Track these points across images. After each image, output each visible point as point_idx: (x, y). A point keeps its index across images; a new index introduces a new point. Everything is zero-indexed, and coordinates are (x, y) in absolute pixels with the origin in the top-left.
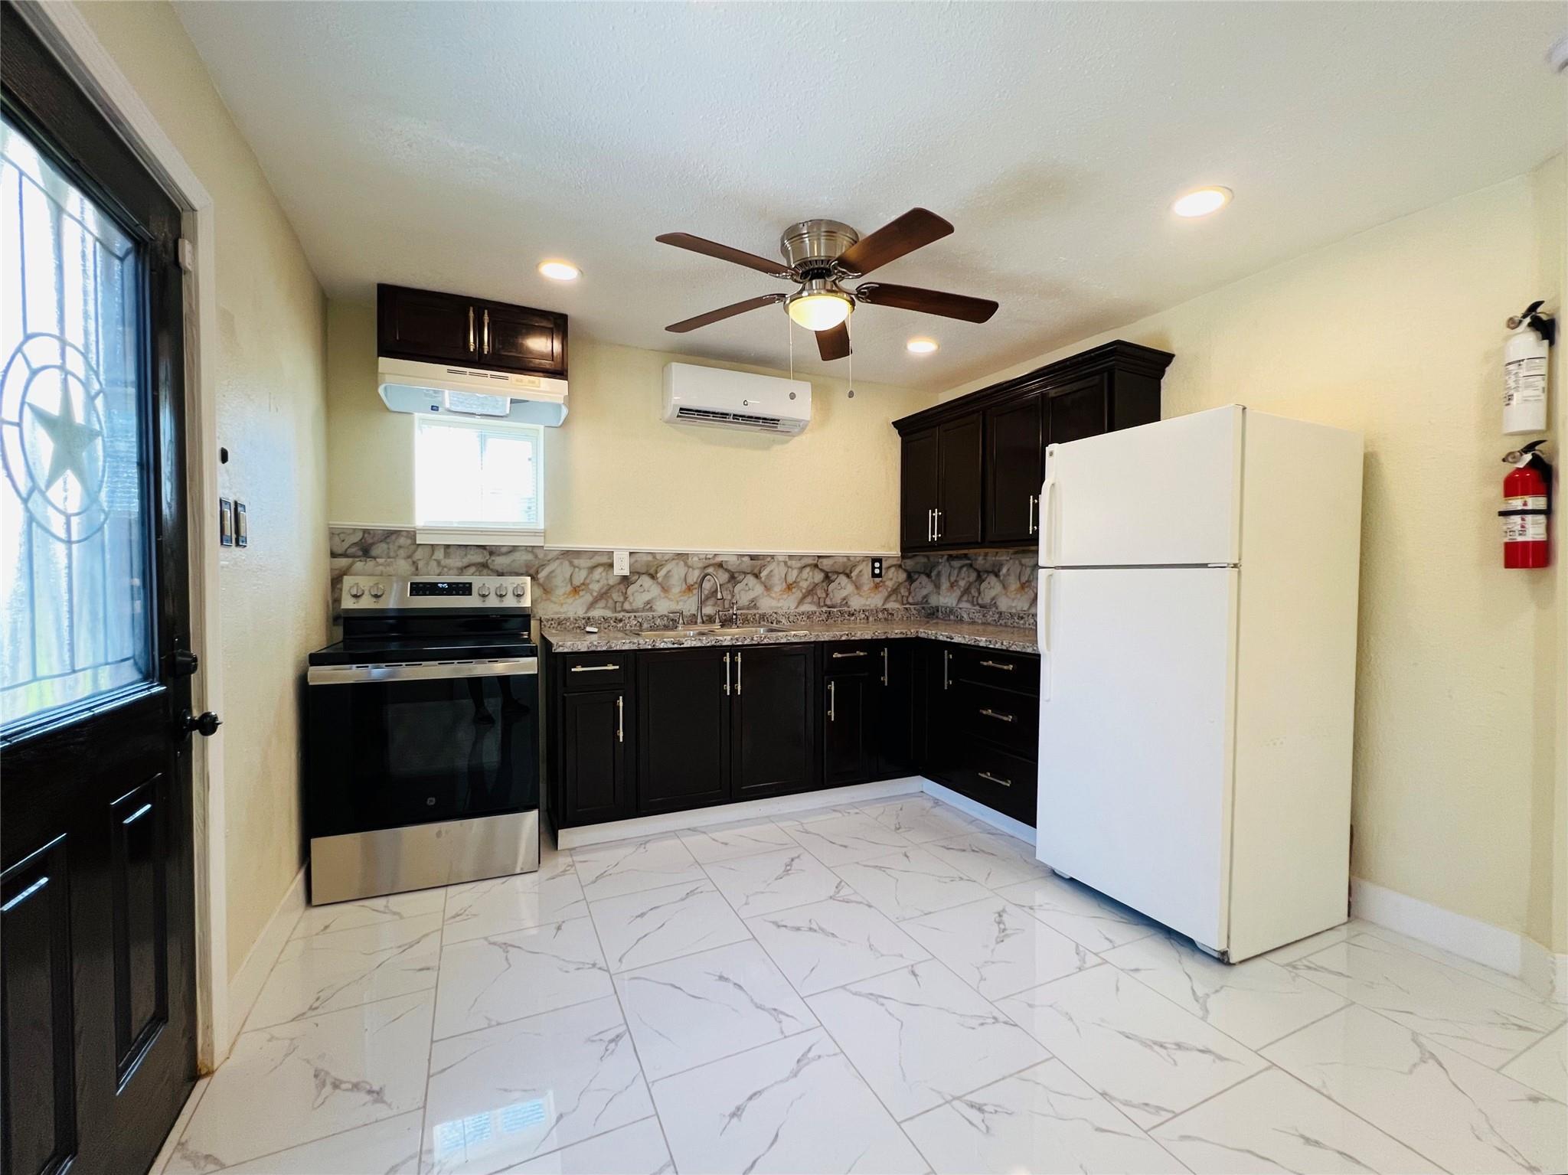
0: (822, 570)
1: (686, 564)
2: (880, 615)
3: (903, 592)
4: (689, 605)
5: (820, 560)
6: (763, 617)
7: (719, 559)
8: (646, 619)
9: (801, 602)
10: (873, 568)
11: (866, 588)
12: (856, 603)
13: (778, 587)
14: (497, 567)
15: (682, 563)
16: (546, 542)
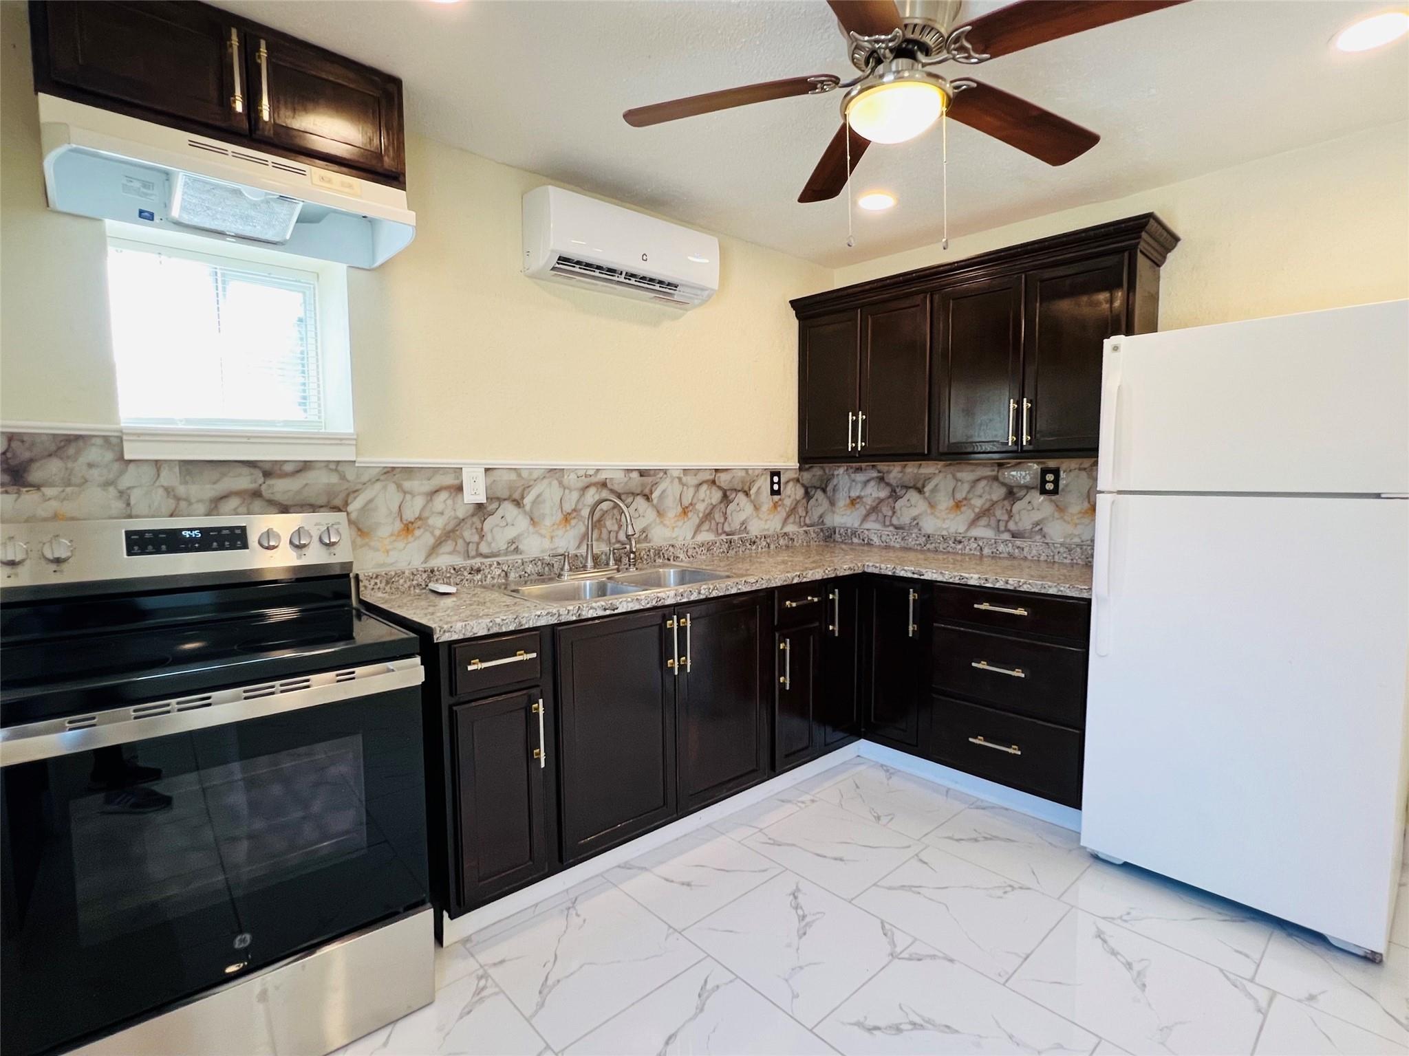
0: (720, 488)
1: (558, 483)
3: (801, 510)
4: (567, 541)
5: (718, 475)
7: (602, 476)
9: (698, 529)
10: (772, 483)
11: (765, 508)
12: (755, 528)
13: (673, 511)
14: (278, 497)
15: (555, 483)
16: (357, 454)
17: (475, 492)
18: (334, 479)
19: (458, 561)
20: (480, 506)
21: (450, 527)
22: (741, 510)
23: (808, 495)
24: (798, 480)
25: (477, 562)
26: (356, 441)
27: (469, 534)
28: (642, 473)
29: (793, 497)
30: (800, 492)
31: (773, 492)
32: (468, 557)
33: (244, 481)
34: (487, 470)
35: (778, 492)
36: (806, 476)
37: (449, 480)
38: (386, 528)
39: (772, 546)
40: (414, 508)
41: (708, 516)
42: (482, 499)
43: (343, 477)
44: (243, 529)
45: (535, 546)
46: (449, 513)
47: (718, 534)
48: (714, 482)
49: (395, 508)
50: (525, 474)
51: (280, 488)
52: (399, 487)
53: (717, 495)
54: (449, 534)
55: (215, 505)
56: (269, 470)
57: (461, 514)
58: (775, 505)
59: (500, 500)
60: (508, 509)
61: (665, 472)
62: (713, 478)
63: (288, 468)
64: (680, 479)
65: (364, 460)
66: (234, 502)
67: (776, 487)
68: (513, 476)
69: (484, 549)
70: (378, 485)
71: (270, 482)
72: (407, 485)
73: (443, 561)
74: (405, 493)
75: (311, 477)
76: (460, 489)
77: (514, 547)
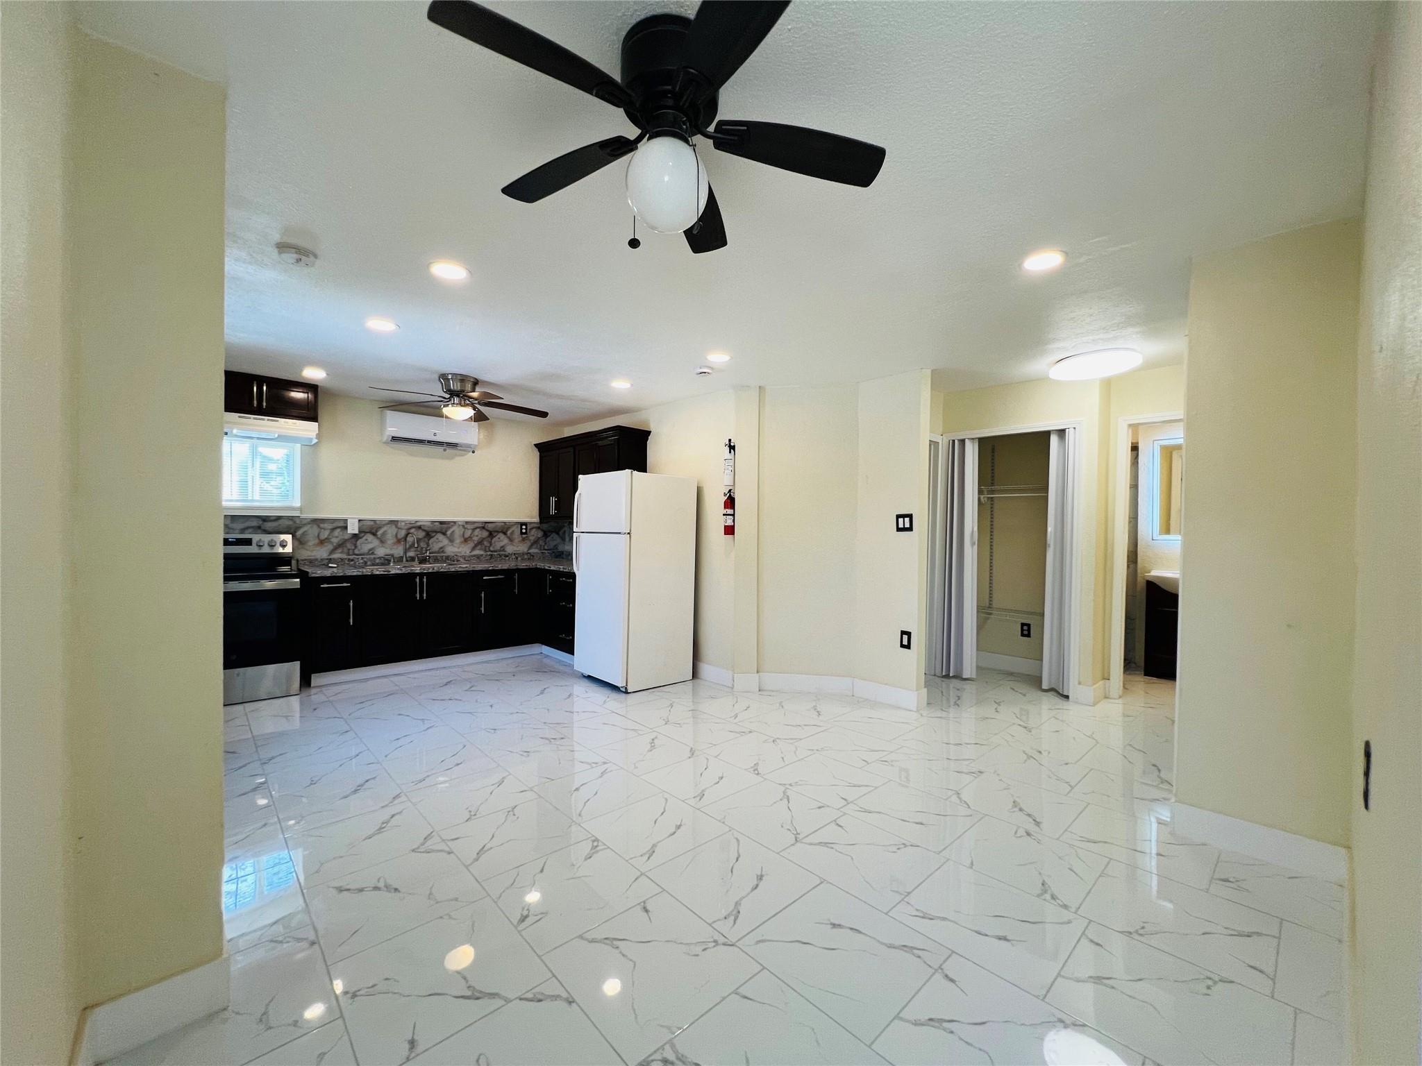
0: (488, 530)
1: (396, 527)
2: (526, 557)
3: (541, 542)
4: (398, 551)
5: (487, 524)
6: (447, 558)
7: (419, 524)
8: (370, 560)
9: (473, 549)
10: (521, 529)
11: (516, 541)
12: (510, 549)
13: (458, 540)
14: (267, 529)
15: (394, 526)
16: (301, 513)
17: (353, 528)
18: (291, 523)
19: (344, 556)
20: (355, 535)
21: (340, 543)
22: (501, 541)
23: (546, 535)
24: (539, 528)
25: (351, 557)
26: (300, 509)
27: (349, 546)
28: (441, 523)
29: (536, 535)
30: (540, 534)
31: (522, 533)
32: (349, 555)
33: (255, 523)
34: (359, 520)
35: (526, 533)
36: (545, 526)
37: (342, 524)
38: (312, 542)
39: (519, 559)
40: (325, 535)
41: (480, 543)
42: (356, 532)
43: (295, 522)
44: (251, 539)
45: (381, 552)
46: (341, 537)
47: (486, 551)
48: (483, 528)
49: (317, 535)
50: (378, 522)
51: (269, 525)
52: (319, 526)
53: (485, 534)
54: (340, 545)
55: (243, 531)
56: (265, 519)
57: (346, 537)
58: (524, 540)
59: (366, 533)
60: (370, 537)
61: (455, 522)
62: (484, 526)
63: (272, 518)
64: (463, 526)
65: (303, 516)
66: (250, 530)
67: (524, 531)
68: (372, 523)
69: (356, 552)
70: (309, 526)
71: (265, 523)
72: (322, 525)
73: (336, 556)
74: (321, 528)
75: (280, 522)
76: (346, 528)
77: (371, 552)
